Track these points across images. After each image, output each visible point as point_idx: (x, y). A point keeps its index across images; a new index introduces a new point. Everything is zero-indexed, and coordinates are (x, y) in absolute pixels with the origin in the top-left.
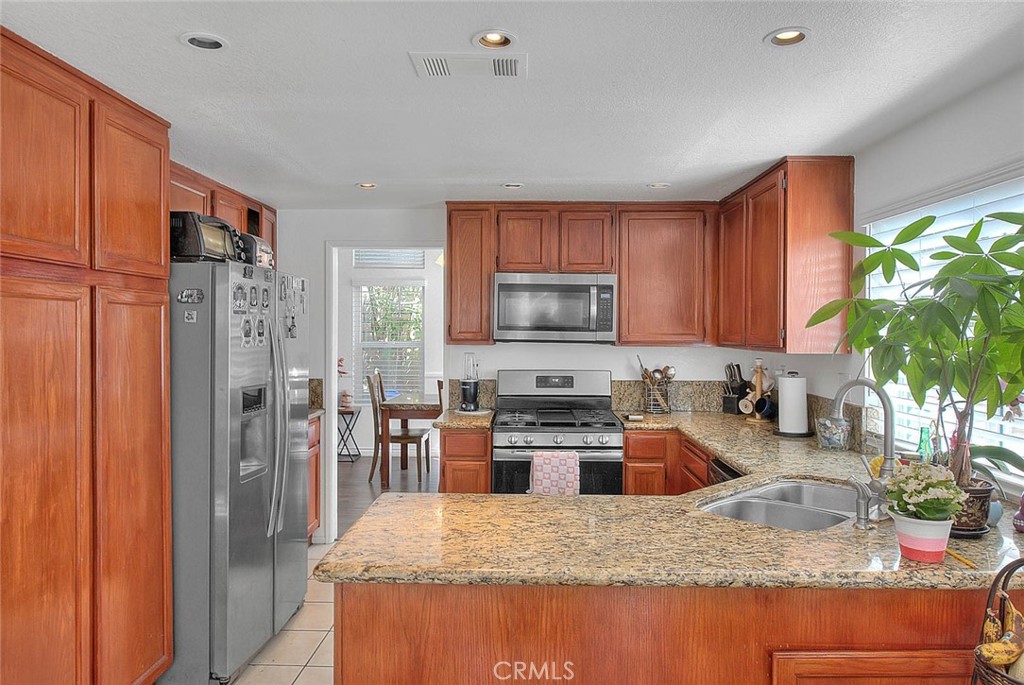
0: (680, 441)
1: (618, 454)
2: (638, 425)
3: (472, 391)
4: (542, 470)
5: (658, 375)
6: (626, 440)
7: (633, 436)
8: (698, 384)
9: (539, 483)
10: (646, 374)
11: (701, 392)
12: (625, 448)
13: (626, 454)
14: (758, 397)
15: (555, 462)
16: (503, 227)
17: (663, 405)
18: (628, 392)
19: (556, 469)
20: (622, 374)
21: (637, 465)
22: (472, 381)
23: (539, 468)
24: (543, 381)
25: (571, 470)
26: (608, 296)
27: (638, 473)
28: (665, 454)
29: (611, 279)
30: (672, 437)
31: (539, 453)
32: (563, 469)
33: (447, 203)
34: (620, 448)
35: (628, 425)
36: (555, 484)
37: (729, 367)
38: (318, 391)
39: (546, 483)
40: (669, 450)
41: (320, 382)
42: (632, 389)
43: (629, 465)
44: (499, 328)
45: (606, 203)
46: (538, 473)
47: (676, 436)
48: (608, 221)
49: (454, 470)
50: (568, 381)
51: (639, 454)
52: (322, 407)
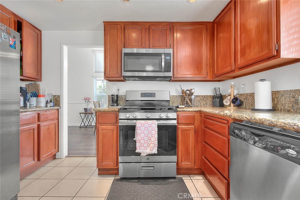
0: (201, 116)
1: (175, 122)
2: (183, 109)
3: (116, 99)
4: (140, 129)
5: (188, 92)
6: (178, 115)
7: (181, 114)
8: (202, 96)
9: (139, 135)
10: (183, 92)
11: (203, 99)
12: (177, 119)
13: (178, 123)
14: (232, 98)
15: (146, 125)
16: (126, 31)
17: (190, 104)
18: (176, 99)
19: (146, 129)
20: (174, 93)
21: (182, 127)
22: (115, 94)
23: (139, 128)
24: (143, 95)
25: (154, 129)
26: (169, 58)
27: (183, 130)
28: (194, 122)
29: (170, 51)
30: (197, 114)
31: (139, 121)
32: (150, 129)
33: (104, 22)
34: (175, 119)
35: (178, 109)
36: (146, 135)
37: (215, 89)
38: (58, 100)
39: (142, 135)
40: (196, 120)
41: (59, 96)
42: (177, 98)
43: (179, 126)
44: (125, 71)
45: (168, 22)
46: (139, 131)
47: (199, 114)
48: (168, 29)
49: (103, 129)
50: (153, 95)
51: (183, 122)
52: (59, 106)
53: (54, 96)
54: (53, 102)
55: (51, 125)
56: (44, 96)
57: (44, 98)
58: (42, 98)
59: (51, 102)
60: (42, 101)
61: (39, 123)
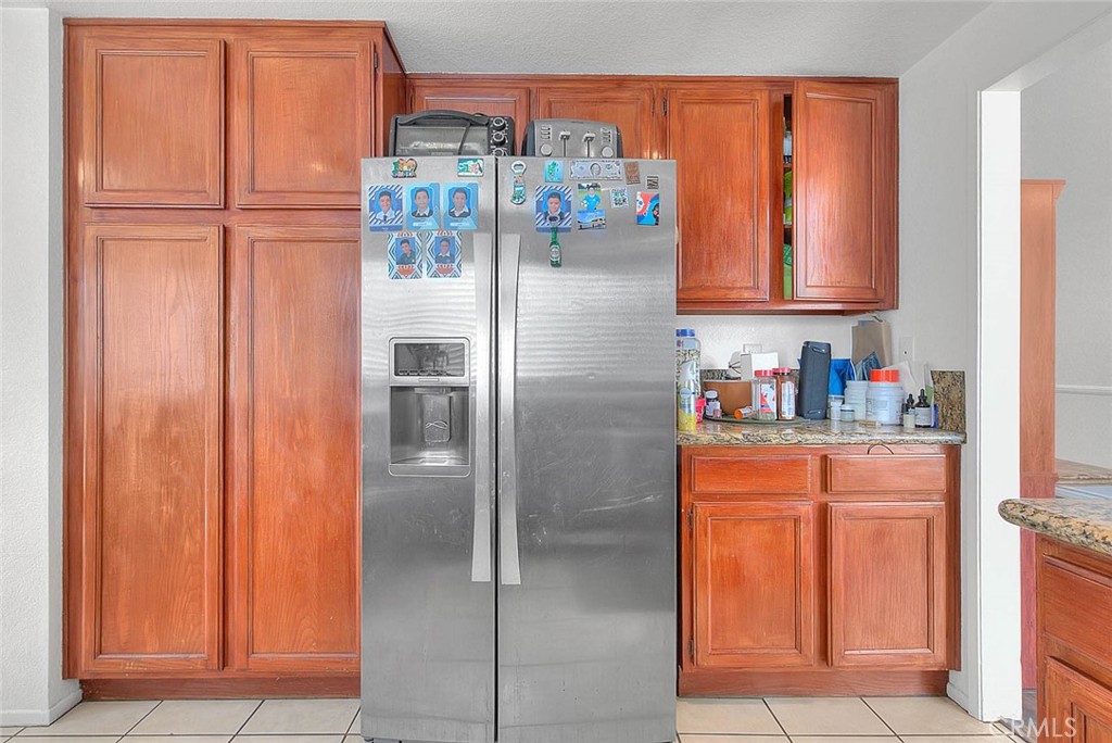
41: (959, 379)
52: (960, 428)
53: (937, 376)
54: (932, 405)
55: (901, 522)
56: (894, 376)
57: (892, 384)
58: (883, 384)
59: (923, 402)
60: (885, 398)
61: (825, 498)
